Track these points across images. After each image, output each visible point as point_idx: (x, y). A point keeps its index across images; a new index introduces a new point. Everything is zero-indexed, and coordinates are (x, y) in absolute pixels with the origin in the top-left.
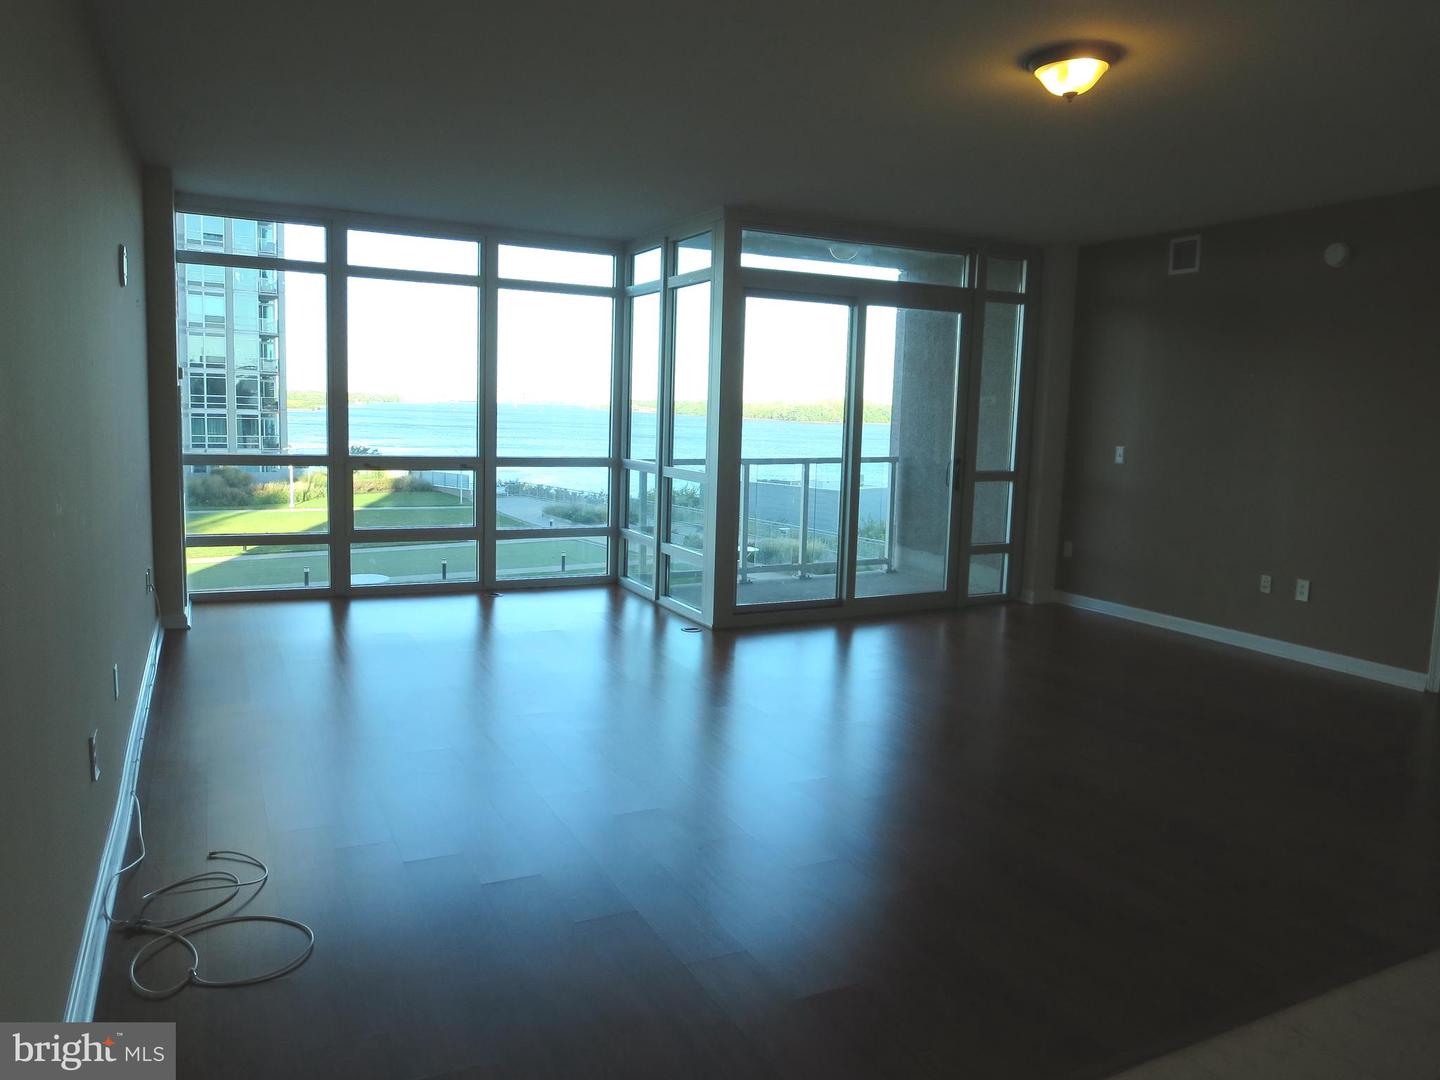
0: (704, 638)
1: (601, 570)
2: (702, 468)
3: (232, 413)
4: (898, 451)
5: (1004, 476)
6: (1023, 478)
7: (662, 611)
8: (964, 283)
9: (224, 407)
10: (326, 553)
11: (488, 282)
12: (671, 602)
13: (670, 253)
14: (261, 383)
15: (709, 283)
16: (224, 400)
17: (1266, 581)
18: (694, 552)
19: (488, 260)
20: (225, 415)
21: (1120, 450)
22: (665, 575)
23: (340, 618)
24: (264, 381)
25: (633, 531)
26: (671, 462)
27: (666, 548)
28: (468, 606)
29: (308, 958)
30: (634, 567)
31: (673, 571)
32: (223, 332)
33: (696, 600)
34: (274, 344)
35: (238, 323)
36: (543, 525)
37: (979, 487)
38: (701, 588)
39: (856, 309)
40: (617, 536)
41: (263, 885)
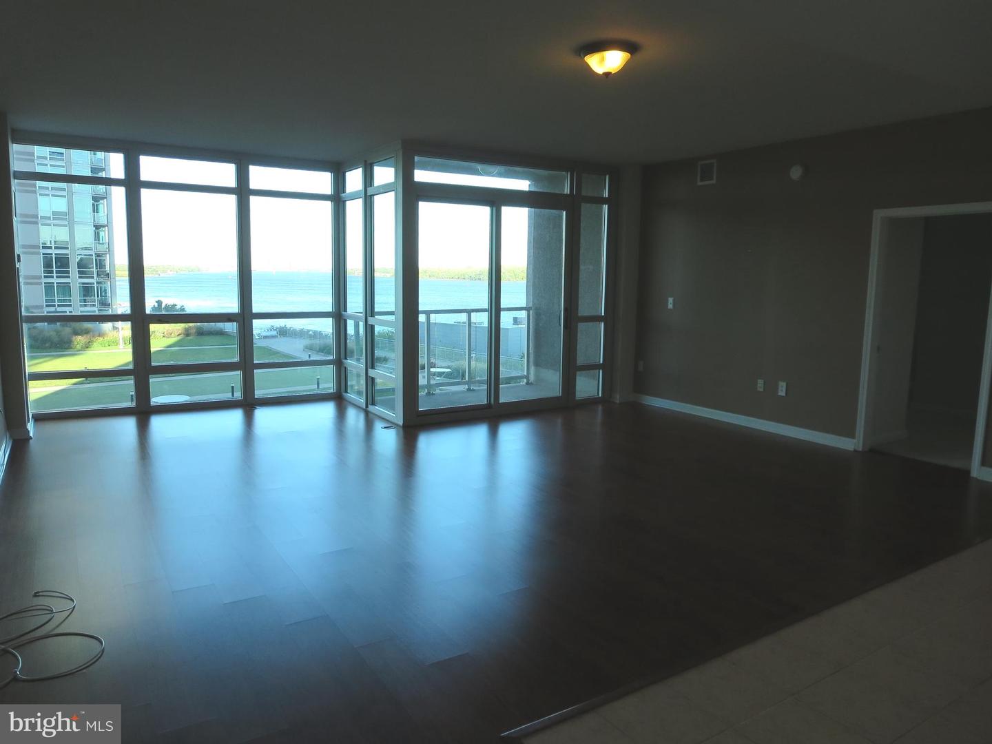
0: (398, 434)
1: (329, 388)
2: (391, 318)
3: (75, 281)
4: (531, 304)
5: (597, 319)
6: (610, 319)
7: (371, 415)
8: (567, 191)
9: (69, 277)
10: (132, 382)
11: (243, 192)
12: (377, 409)
13: (368, 170)
14: (96, 260)
15: (393, 193)
16: (68, 272)
17: (760, 383)
18: (389, 375)
19: (242, 177)
20: (70, 283)
21: (671, 300)
22: (372, 393)
23: (143, 427)
24: (98, 258)
25: (350, 362)
26: (373, 314)
27: (372, 373)
28: (237, 416)
29: (100, 658)
30: (352, 386)
31: (378, 387)
32: (66, 223)
33: (391, 406)
34: (104, 231)
35: (77, 216)
36: (305, 358)
37: (582, 327)
38: (394, 399)
39: (494, 209)
40: (339, 365)
41: (72, 611)
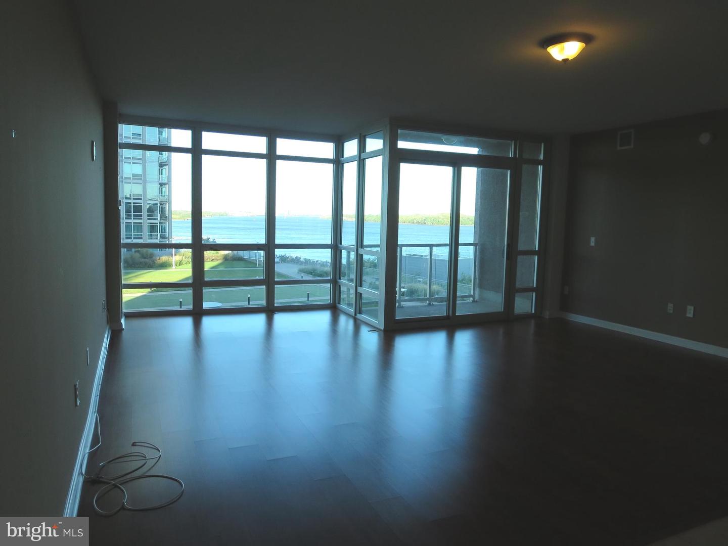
0: (379, 336)
1: (327, 300)
2: (378, 249)
3: (145, 222)
4: (478, 240)
5: (533, 253)
6: (542, 253)
7: (358, 321)
8: (511, 155)
9: (141, 219)
10: (191, 291)
11: (271, 157)
12: (363, 317)
13: (362, 140)
14: (159, 207)
15: (382, 156)
16: (141, 215)
17: (670, 307)
18: (373, 291)
19: (272, 146)
20: (142, 223)
21: (593, 239)
22: (359, 304)
23: (197, 325)
24: (161, 206)
25: (343, 281)
26: (362, 246)
27: (360, 290)
28: (261, 319)
29: (181, 496)
30: (343, 299)
31: (363, 301)
32: (141, 182)
33: (374, 314)
34: (166, 188)
35: (149, 177)
36: (298, 278)
37: (520, 258)
38: (377, 310)
39: (456, 169)
40: (335, 284)
41: (159, 459)
